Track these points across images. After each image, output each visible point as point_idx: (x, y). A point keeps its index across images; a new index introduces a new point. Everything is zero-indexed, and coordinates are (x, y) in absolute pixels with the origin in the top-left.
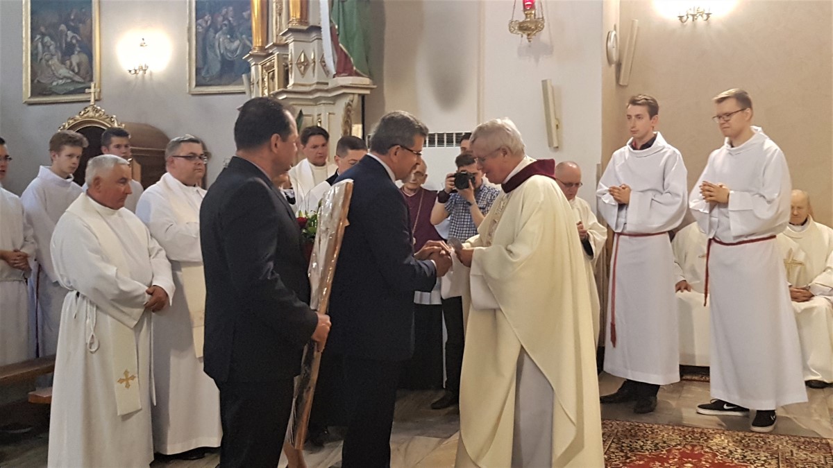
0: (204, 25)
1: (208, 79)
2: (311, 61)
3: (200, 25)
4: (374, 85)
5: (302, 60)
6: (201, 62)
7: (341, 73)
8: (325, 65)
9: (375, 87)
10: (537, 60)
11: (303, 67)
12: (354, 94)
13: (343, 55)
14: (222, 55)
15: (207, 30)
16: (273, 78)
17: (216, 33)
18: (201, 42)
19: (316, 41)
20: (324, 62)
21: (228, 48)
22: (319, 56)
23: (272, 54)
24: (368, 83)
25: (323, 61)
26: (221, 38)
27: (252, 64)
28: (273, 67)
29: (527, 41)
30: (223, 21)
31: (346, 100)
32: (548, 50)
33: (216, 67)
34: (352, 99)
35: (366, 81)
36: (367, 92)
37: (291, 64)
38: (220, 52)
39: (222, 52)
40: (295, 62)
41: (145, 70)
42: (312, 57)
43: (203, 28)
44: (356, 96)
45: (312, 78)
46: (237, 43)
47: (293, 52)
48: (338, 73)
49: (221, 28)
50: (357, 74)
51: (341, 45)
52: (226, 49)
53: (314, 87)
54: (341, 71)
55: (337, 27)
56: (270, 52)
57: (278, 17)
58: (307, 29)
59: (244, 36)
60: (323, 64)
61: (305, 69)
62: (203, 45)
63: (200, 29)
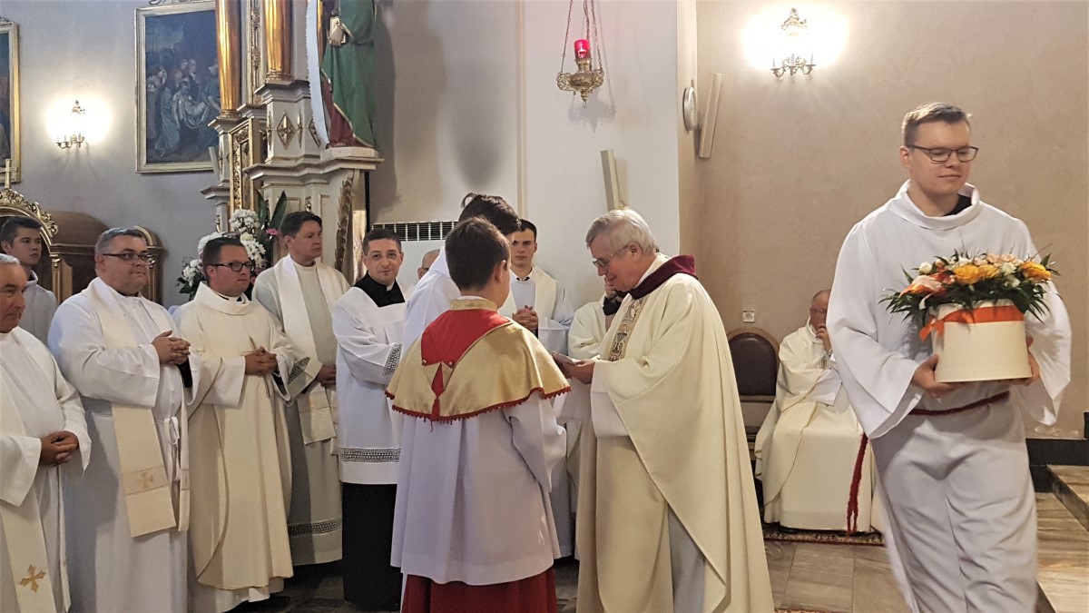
0: (157, 83)
1: (164, 153)
2: (297, 128)
3: (153, 83)
4: (381, 157)
5: (285, 126)
6: (154, 132)
7: (336, 142)
8: (315, 133)
9: (382, 160)
10: (594, 125)
11: (286, 135)
12: (354, 169)
13: (339, 117)
14: (181, 122)
15: (161, 89)
16: (247, 151)
17: (173, 94)
18: (153, 105)
19: (303, 101)
20: (314, 128)
21: (190, 113)
22: (306, 122)
23: (246, 118)
24: (373, 156)
25: (312, 127)
26: (180, 101)
27: (220, 133)
28: (247, 135)
29: (581, 99)
30: (184, 77)
31: (344, 178)
32: (609, 112)
33: (174, 139)
34: (351, 177)
35: (370, 152)
36: (373, 167)
37: (270, 131)
38: (179, 118)
39: (182, 118)
40: (274, 129)
41: (80, 143)
42: (298, 122)
43: (155, 87)
44: (357, 173)
45: (299, 149)
46: (201, 106)
47: (272, 115)
48: (333, 143)
49: (180, 86)
50: (358, 144)
51: (335, 105)
52: (186, 113)
53: (301, 161)
54: (336, 140)
55: (329, 81)
56: (244, 116)
57: (254, 72)
58: (291, 85)
59: (210, 97)
60: (313, 131)
61: (289, 137)
62: (156, 110)
63: (153, 89)
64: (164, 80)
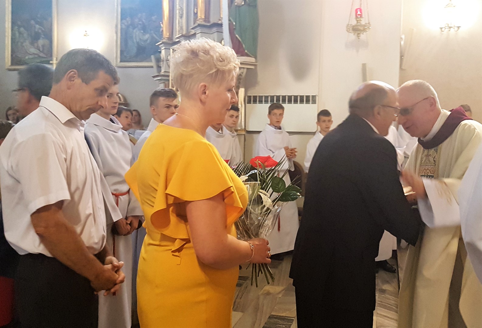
1: (128, 58)
4: (256, 62)
6: (124, 47)
10: (358, 51)
12: (244, 68)
13: (237, 41)
14: (138, 43)
15: (128, 27)
17: (134, 29)
18: (124, 34)
19: (218, 33)
26: (137, 32)
27: (163, 48)
29: (356, 37)
30: (139, 21)
32: (366, 45)
34: (243, 71)
35: (252, 60)
36: (252, 67)
38: (136, 41)
39: (138, 41)
43: (125, 25)
46: (147, 36)
49: (137, 26)
50: (247, 55)
51: (237, 36)
52: (140, 39)
55: (234, 23)
56: (178, 40)
57: (180, 19)
58: (210, 25)
59: (152, 32)
62: (125, 37)
63: (124, 27)
64: (129, 22)
